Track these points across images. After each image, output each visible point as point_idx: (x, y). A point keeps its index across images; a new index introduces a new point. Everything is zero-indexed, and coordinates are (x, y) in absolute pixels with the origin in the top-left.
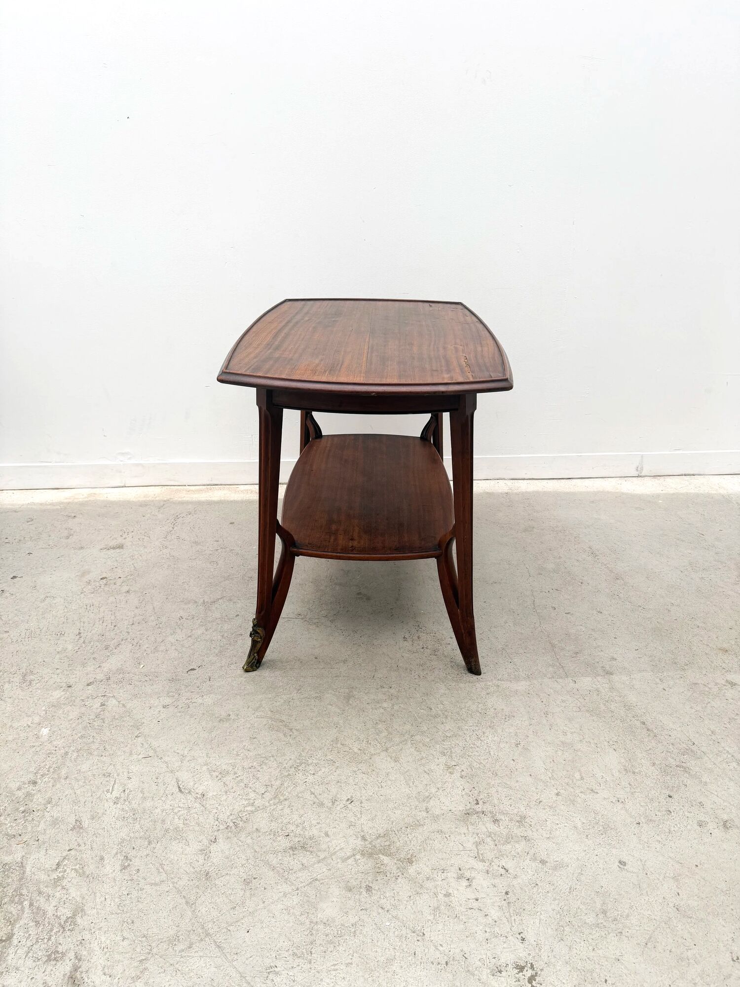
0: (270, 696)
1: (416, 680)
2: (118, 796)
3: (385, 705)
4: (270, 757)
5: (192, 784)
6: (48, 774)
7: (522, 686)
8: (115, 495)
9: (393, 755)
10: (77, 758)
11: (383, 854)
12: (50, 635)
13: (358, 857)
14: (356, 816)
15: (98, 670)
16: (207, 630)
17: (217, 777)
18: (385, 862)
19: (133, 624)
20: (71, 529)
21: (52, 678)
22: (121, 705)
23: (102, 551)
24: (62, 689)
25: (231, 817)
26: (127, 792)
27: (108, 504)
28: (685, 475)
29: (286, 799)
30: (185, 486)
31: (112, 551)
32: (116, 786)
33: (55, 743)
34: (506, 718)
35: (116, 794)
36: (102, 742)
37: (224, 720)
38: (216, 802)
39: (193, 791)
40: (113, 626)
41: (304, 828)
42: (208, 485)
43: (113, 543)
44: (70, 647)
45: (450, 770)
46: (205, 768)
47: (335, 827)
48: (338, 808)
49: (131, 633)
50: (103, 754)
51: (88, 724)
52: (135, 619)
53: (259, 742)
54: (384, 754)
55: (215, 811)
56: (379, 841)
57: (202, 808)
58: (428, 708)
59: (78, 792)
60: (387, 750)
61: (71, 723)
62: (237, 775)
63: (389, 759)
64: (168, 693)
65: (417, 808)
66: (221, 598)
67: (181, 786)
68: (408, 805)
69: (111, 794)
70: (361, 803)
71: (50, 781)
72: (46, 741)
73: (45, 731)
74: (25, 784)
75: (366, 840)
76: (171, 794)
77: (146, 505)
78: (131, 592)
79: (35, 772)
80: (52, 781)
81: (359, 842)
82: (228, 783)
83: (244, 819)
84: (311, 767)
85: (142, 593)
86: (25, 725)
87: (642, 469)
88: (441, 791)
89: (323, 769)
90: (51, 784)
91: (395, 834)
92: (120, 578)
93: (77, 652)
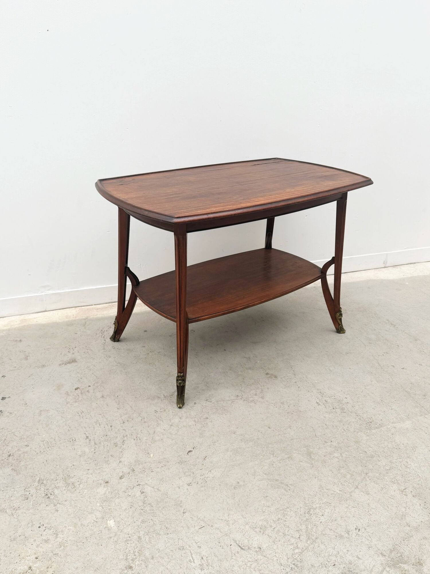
0: (257, 463)
1: (345, 433)
2: (200, 563)
3: (336, 455)
4: (286, 509)
5: (246, 541)
6: (136, 558)
7: (408, 424)
8: (42, 319)
9: (364, 490)
10: (150, 540)
11: (401, 563)
12: (64, 442)
13: (388, 569)
14: (368, 540)
15: (121, 464)
17: (260, 532)
18: (406, 568)
19: (124, 423)
20: (25, 352)
21: (88, 478)
22: (156, 490)
23: (61, 366)
24: (103, 486)
25: (290, 561)
26: (205, 558)
27: (42, 327)
28: (410, 264)
29: (316, 538)
30: (92, 305)
31: (69, 366)
32: (193, 556)
33: (125, 531)
34: (413, 449)
35: (197, 562)
36: (161, 523)
37: (237, 487)
38: (272, 552)
39: (251, 546)
40: (109, 427)
41: (341, 556)
42: (109, 303)
43: (66, 359)
44: (87, 450)
45: (404, 493)
46: (247, 527)
47: (360, 551)
48: (353, 536)
49: (127, 430)
50: (168, 532)
51: (141, 511)
52: (123, 418)
53: (272, 499)
54: (356, 490)
55: (275, 559)
56: (393, 554)
57: (265, 558)
58: (364, 452)
59: (169, 567)
60: (357, 487)
61: (127, 512)
62: (273, 528)
63: (362, 493)
64: (185, 474)
65: (401, 524)
67: (240, 545)
68: (395, 524)
69: (194, 563)
70: (365, 529)
71: (141, 564)
72: (118, 531)
73: (111, 523)
74: (123, 570)
75: (385, 556)
76: (237, 553)
77: (72, 324)
78: (105, 396)
79: (125, 558)
80: (143, 563)
81: (382, 558)
82: (270, 534)
83: (299, 560)
84: (318, 510)
85: (114, 396)
86: (93, 521)
87: (387, 262)
88: (407, 509)
89: (327, 510)
90: (143, 566)
91: (400, 546)
92: (89, 386)
93: (95, 453)
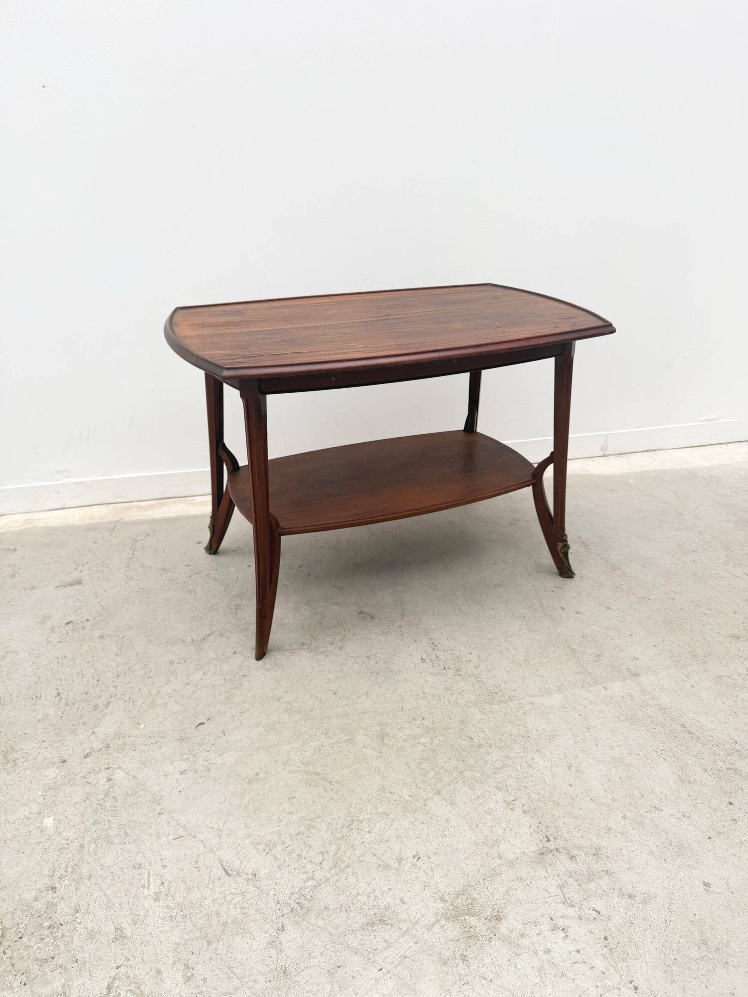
0: (297, 746)
1: (448, 707)
2: (157, 890)
3: (423, 740)
4: (316, 818)
5: (238, 863)
6: (66, 876)
7: (556, 699)
8: (55, 519)
9: (448, 797)
10: (96, 851)
11: (468, 915)
12: (24, 699)
13: (443, 922)
14: (428, 875)
15: (92, 738)
16: (205, 674)
17: (264, 850)
18: (472, 923)
19: (118, 676)
20: (15, 566)
21: (39, 753)
22: (131, 777)
23: (58, 589)
24: (56, 766)
25: (293, 897)
26: (166, 884)
27: (50, 531)
28: (647, 451)
29: (347, 866)
30: (133, 502)
31: (69, 588)
32: (151, 879)
33: (65, 835)
34: (550, 739)
35: (153, 888)
36: (121, 826)
37: (254, 780)
38: (271, 882)
39: (241, 871)
40: (95, 681)
41: (375, 897)
42: (160, 499)
43: (68, 579)
44: (51, 712)
45: (510, 806)
46: (247, 841)
47: (409, 891)
48: (406, 868)
49: (119, 687)
50: (126, 841)
51: (98, 806)
52: (119, 669)
53: (299, 802)
54: (437, 798)
55: (273, 892)
56: (459, 900)
57: (257, 891)
58: (469, 739)
59: (109, 893)
60: (439, 792)
61: (77, 806)
62: (286, 845)
63: (444, 803)
64: (182, 756)
65: (489, 855)
66: (211, 634)
67: (227, 868)
68: (479, 853)
69: (148, 890)
70: (429, 858)
71: (71, 885)
72: (54, 834)
73: (49, 822)
74: (41, 891)
75: (446, 901)
76: (218, 879)
77: (95, 529)
78: (105, 636)
79: (50, 874)
80: (74, 884)
81: (439, 905)
82: (278, 856)
83: (308, 897)
84: (364, 824)
85: (118, 636)
86: (23, 817)
87: (607, 448)
88: (507, 832)
89: (378, 824)
90: (73, 888)
91: (474, 889)
92: (88, 620)
93: (61, 717)
